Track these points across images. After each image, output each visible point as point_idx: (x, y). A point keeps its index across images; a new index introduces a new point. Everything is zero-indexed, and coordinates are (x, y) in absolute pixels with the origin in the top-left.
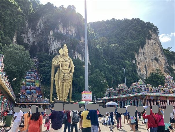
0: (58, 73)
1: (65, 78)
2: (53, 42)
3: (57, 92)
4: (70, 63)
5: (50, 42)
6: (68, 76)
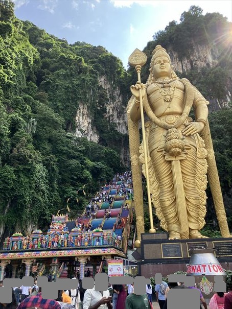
6: (184, 134)
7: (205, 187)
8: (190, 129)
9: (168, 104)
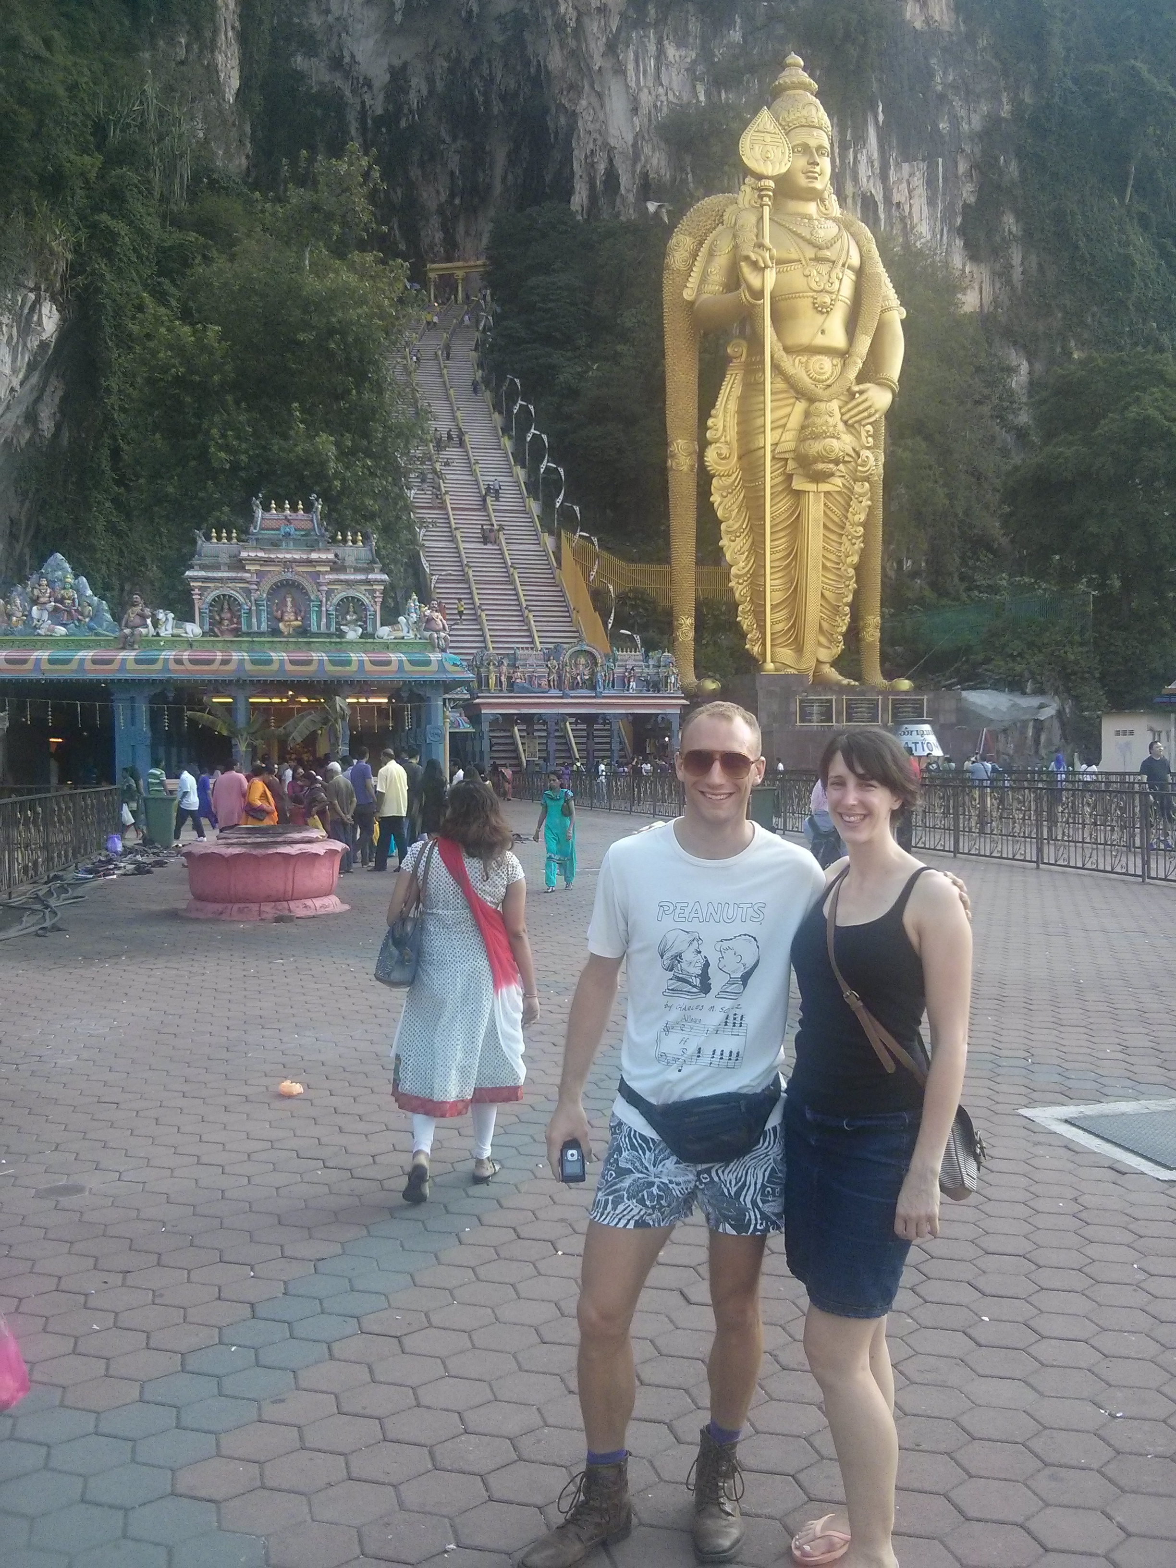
0: (743, 400)
1: (815, 447)
2: (611, 48)
3: (740, 590)
4: (860, 273)
5: (578, 58)
6: (845, 417)
7: (855, 559)
8: (861, 408)
9: (820, 318)
